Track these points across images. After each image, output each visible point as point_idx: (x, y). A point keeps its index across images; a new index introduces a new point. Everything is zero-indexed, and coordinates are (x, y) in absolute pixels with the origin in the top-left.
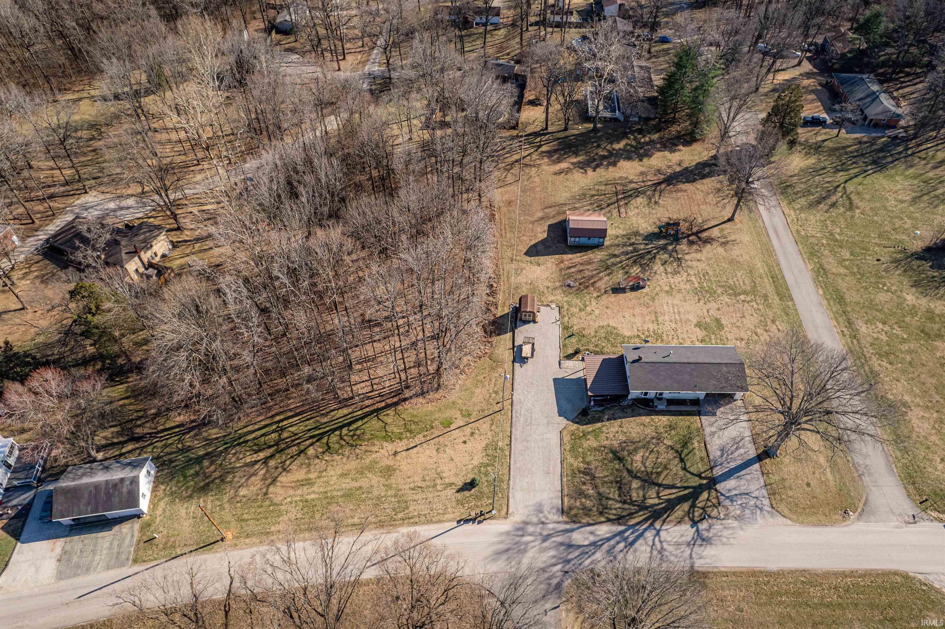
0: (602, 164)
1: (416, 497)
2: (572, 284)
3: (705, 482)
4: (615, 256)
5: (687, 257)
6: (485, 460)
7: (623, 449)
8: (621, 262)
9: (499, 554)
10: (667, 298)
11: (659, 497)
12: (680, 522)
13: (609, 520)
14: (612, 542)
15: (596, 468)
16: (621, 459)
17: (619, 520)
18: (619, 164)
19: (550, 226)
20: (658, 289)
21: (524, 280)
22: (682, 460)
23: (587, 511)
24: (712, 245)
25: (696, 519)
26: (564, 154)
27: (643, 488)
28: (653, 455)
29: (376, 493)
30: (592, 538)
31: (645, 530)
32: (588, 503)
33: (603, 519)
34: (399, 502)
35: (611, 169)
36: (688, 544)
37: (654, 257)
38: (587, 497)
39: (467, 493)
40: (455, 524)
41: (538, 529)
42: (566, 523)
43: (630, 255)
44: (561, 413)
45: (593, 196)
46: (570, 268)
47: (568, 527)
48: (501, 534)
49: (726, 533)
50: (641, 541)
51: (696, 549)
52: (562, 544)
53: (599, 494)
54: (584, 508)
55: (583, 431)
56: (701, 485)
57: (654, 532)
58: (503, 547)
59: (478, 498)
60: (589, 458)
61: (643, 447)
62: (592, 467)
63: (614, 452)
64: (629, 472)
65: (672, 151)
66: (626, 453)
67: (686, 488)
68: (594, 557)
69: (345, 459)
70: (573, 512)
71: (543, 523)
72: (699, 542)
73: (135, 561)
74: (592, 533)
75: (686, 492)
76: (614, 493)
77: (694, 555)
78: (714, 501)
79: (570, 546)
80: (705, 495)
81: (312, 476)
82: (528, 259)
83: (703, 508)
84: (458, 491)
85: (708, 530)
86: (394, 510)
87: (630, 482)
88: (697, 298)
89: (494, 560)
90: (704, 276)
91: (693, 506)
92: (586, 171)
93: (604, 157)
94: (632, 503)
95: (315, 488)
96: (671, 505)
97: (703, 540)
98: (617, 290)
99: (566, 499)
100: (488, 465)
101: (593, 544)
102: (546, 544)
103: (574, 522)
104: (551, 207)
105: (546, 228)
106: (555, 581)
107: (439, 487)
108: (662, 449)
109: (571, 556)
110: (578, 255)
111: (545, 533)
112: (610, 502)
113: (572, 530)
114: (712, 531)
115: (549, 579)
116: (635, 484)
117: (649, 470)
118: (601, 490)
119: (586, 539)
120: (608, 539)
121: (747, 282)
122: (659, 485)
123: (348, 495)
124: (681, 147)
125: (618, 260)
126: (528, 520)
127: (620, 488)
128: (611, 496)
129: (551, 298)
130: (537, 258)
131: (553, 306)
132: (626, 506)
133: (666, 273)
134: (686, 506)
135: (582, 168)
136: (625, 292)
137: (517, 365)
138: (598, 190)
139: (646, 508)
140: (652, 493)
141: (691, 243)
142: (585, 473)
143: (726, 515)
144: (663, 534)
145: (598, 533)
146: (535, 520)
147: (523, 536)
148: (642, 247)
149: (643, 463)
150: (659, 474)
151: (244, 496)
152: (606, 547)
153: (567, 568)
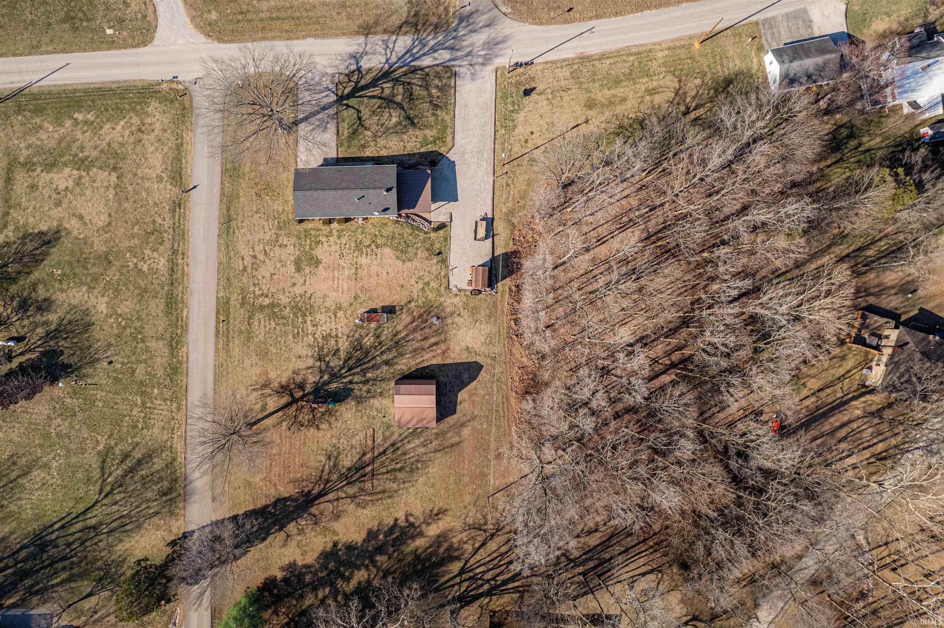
0: (387, 535)
1: (566, 82)
2: (434, 320)
3: (345, 102)
4: (387, 363)
5: (310, 362)
6: (515, 116)
7: (405, 126)
8: (382, 353)
9: (504, 41)
10: (342, 300)
11: (383, 89)
12: (369, 70)
13: (422, 69)
14: (421, 53)
15: (428, 111)
16: (408, 118)
17: (414, 70)
18: (364, 535)
19: (454, 412)
20: (349, 313)
21: (483, 326)
22: (360, 118)
23: (438, 76)
24: (280, 383)
25: (357, 73)
26: (431, 555)
27: (394, 95)
28: (381, 122)
29: (597, 85)
30: (436, 55)
31: (396, 63)
32: (437, 82)
33: (427, 70)
34: (578, 78)
35: (374, 525)
36: (366, 54)
37: (345, 362)
38: (437, 87)
39: (528, 87)
40: (535, 61)
41: (475, 60)
42: (454, 66)
43: (370, 365)
44: (452, 164)
45: (401, 469)
46: (436, 344)
47: (453, 63)
48: (501, 55)
49: (337, 62)
50: (400, 55)
51: (361, 50)
52: (458, 50)
53: (427, 89)
54: (440, 78)
55: (436, 144)
56: (348, 99)
57: (390, 62)
58: (500, 46)
59: (519, 83)
60: (432, 119)
61: (388, 129)
62: (431, 112)
63: (413, 124)
64: (403, 108)
65: (292, 565)
66: (404, 123)
67: (360, 96)
68: (436, 41)
69: (626, 114)
70: (448, 74)
71: (471, 65)
72: (358, 56)
73: (757, 23)
74: (436, 59)
75: (360, 93)
76: (417, 91)
77: (364, 46)
78: (341, 87)
79: (452, 49)
80: (347, 91)
81: (648, 98)
82: (479, 359)
83: (350, 81)
84: (534, 89)
85: (350, 64)
86: (581, 71)
87: (402, 100)
88: (312, 300)
89: (506, 37)
90: (298, 333)
91: (357, 83)
92: (407, 520)
93: (380, 550)
94: (403, 83)
95: (643, 87)
96: (374, 83)
97: (355, 57)
98: (390, 310)
99: (453, 84)
100: (512, 111)
101: (436, 51)
102: (469, 49)
103: (448, 67)
104: (452, 446)
105: (459, 408)
106: (464, 24)
107: (549, 91)
108: (374, 128)
109: (452, 41)
110: (426, 364)
111: (470, 57)
112: (420, 83)
113: (450, 60)
114: (347, 64)
115: (468, 26)
116: (399, 98)
117: (387, 110)
118: (426, 93)
119: (440, 54)
120: (424, 55)
121: (256, 323)
122: (380, 98)
123: (617, 82)
124: (280, 575)
125: (384, 357)
126: (482, 66)
127: (411, 95)
128: (418, 88)
129: (456, 300)
130: (470, 360)
131: (454, 289)
132: (408, 80)
133: (337, 336)
134: (363, 82)
135: (412, 525)
136: (383, 307)
137: (490, 216)
138: (395, 480)
139: (393, 80)
140: (387, 92)
141: (301, 386)
142: (437, 106)
143: (334, 77)
144: (384, 60)
145: (431, 59)
146: (477, 67)
147: (486, 55)
148: (356, 378)
149: (391, 116)
150: (380, 107)
151: (696, 78)
152: (426, 49)
153: (455, 34)
